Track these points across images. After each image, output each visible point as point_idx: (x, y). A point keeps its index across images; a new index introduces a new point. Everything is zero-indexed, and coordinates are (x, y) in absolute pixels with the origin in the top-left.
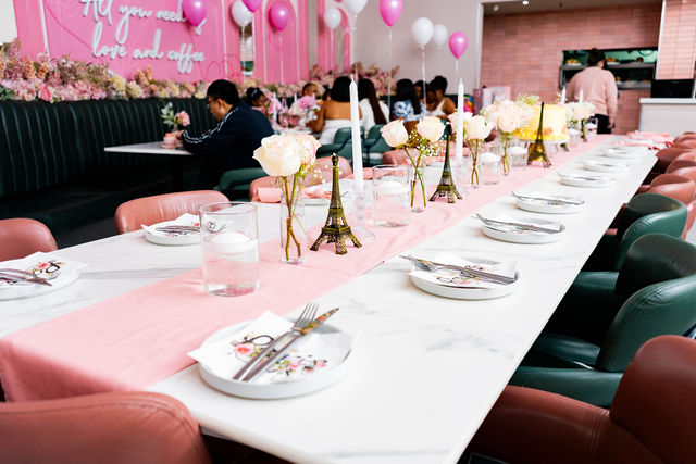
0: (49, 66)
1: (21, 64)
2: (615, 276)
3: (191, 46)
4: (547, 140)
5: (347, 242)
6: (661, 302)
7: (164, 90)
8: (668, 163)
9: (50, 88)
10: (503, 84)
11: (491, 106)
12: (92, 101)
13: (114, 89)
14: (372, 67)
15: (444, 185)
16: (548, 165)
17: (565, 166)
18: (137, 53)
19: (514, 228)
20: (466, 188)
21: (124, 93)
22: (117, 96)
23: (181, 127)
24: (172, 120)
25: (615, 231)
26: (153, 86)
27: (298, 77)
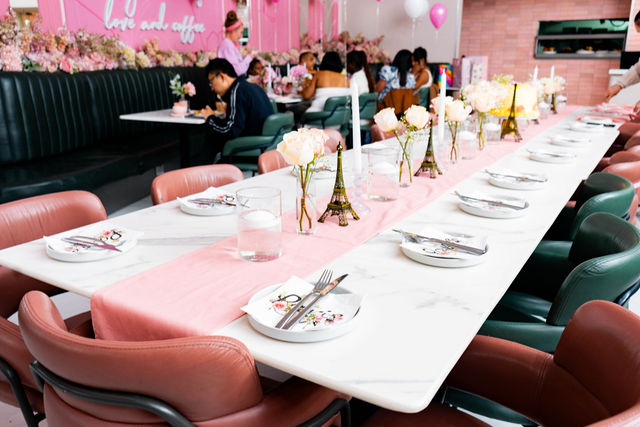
0: (68, 39)
1: (44, 38)
2: (569, 245)
3: (192, 18)
4: (519, 117)
5: (348, 215)
6: (599, 273)
7: (168, 59)
8: (629, 137)
9: (70, 60)
10: (481, 53)
11: (469, 86)
12: (106, 71)
13: (124, 59)
14: (359, 36)
15: (427, 162)
16: (519, 140)
17: (534, 140)
18: (144, 25)
19: (486, 203)
20: (446, 163)
21: (134, 64)
22: (128, 66)
23: (187, 97)
24: (180, 90)
25: (574, 203)
26: (159, 57)
27: (290, 46)
